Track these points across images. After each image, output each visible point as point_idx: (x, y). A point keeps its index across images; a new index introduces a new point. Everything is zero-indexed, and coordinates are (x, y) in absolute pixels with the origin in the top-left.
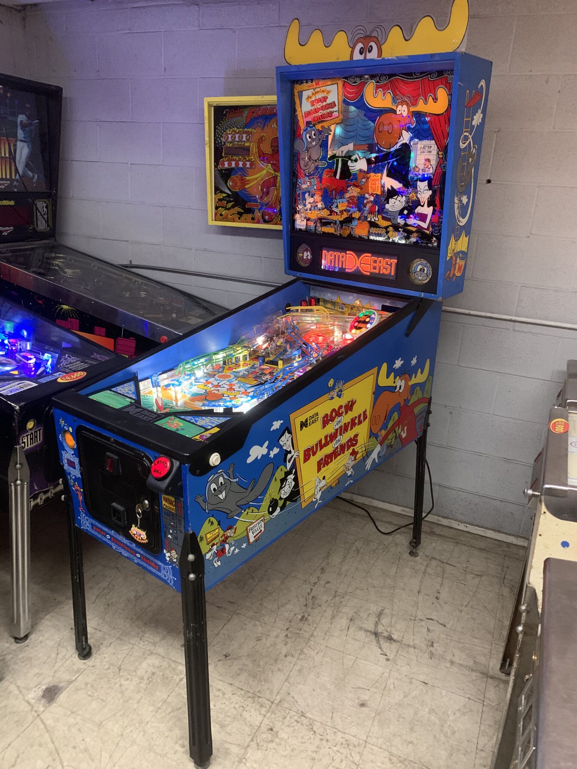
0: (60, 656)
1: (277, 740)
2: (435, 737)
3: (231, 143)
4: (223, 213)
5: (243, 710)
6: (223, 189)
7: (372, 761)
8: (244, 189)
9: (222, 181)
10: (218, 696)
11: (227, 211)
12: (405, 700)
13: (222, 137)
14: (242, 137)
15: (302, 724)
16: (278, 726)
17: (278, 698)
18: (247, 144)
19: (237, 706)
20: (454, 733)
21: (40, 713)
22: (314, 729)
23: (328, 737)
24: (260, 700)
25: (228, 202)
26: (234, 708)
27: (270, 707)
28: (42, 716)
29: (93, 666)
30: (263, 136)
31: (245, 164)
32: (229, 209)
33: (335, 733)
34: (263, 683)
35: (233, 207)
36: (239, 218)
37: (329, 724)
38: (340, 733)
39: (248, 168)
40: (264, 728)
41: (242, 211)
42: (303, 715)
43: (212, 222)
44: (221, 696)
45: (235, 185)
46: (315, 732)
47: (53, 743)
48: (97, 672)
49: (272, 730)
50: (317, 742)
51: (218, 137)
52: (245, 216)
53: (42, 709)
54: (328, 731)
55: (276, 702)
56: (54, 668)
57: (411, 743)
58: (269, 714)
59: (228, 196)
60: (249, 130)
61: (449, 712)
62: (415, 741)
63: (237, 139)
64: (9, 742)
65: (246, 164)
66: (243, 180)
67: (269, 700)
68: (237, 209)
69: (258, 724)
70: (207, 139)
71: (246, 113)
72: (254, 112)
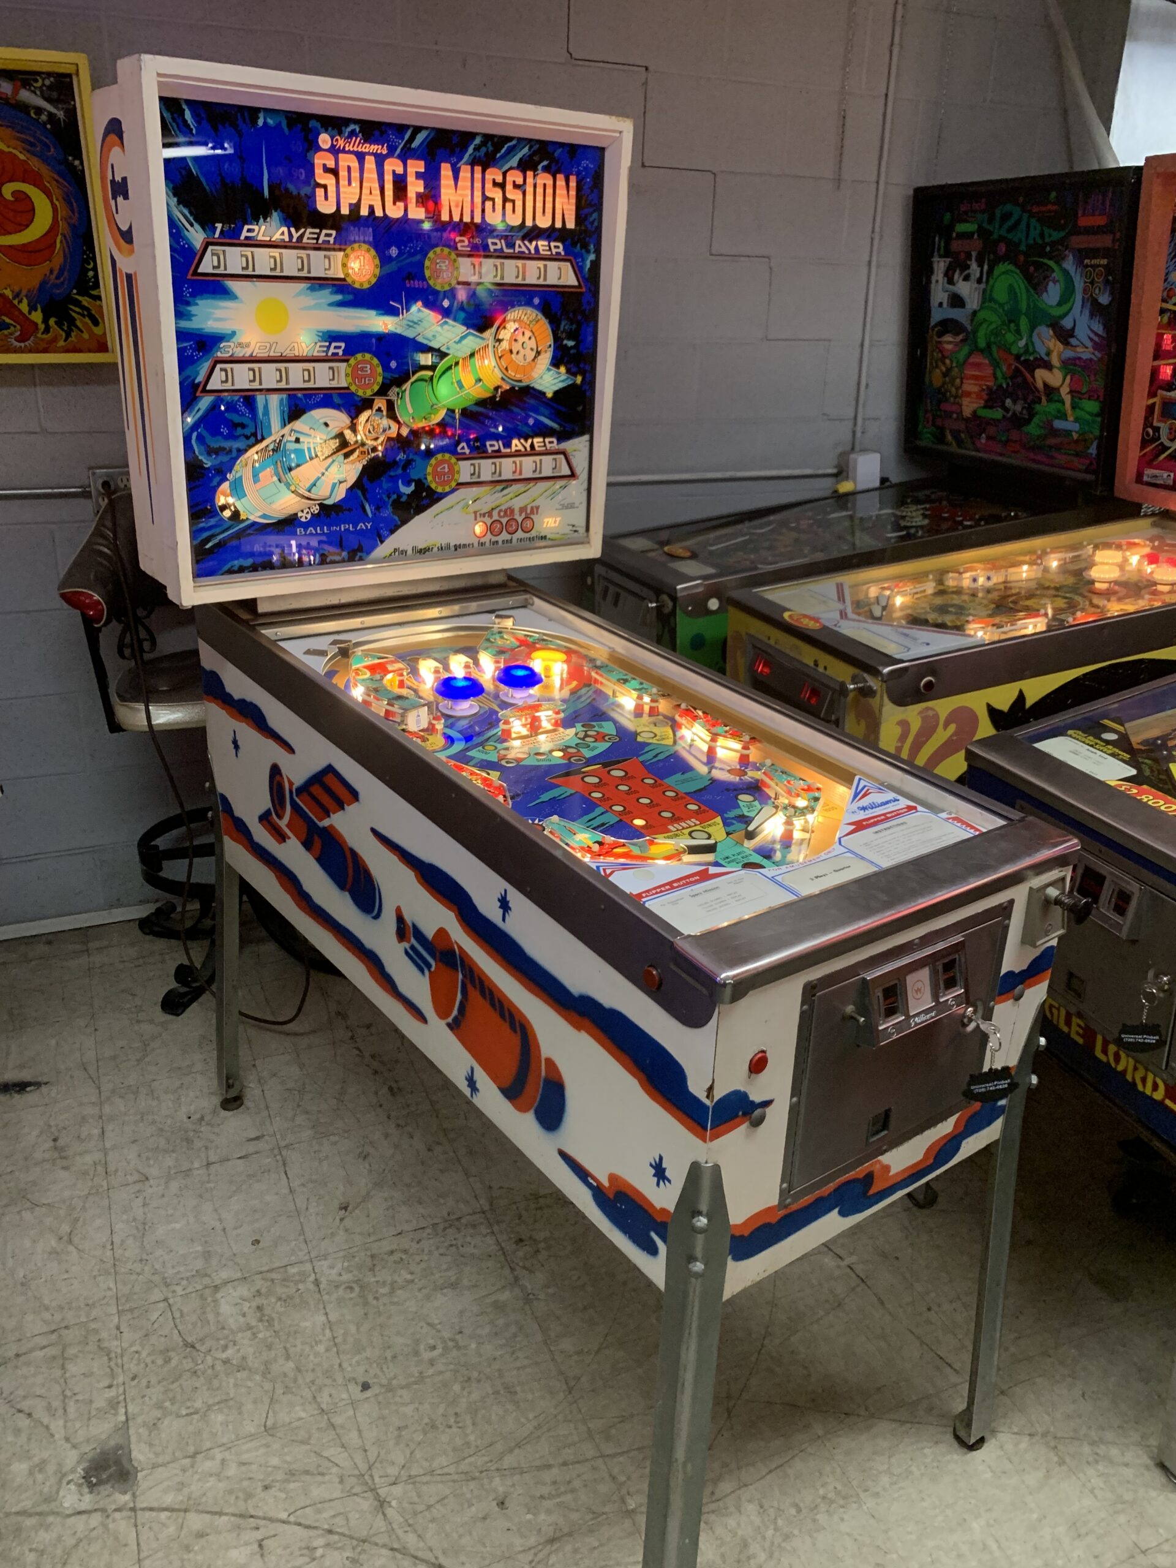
1: (542, 1245)
10: (401, 1260)
15: (549, 1207)
16: (524, 1232)
17: (484, 1202)
21: (132, 1505)
24: (463, 1221)
26: (441, 1255)
27: (487, 1219)
34: (442, 1201)
40: (509, 1247)
42: (536, 1197)
44: (404, 1256)
47: (220, 1514)
49: (521, 1240)
55: (486, 1207)
58: (497, 1228)
67: (475, 1213)
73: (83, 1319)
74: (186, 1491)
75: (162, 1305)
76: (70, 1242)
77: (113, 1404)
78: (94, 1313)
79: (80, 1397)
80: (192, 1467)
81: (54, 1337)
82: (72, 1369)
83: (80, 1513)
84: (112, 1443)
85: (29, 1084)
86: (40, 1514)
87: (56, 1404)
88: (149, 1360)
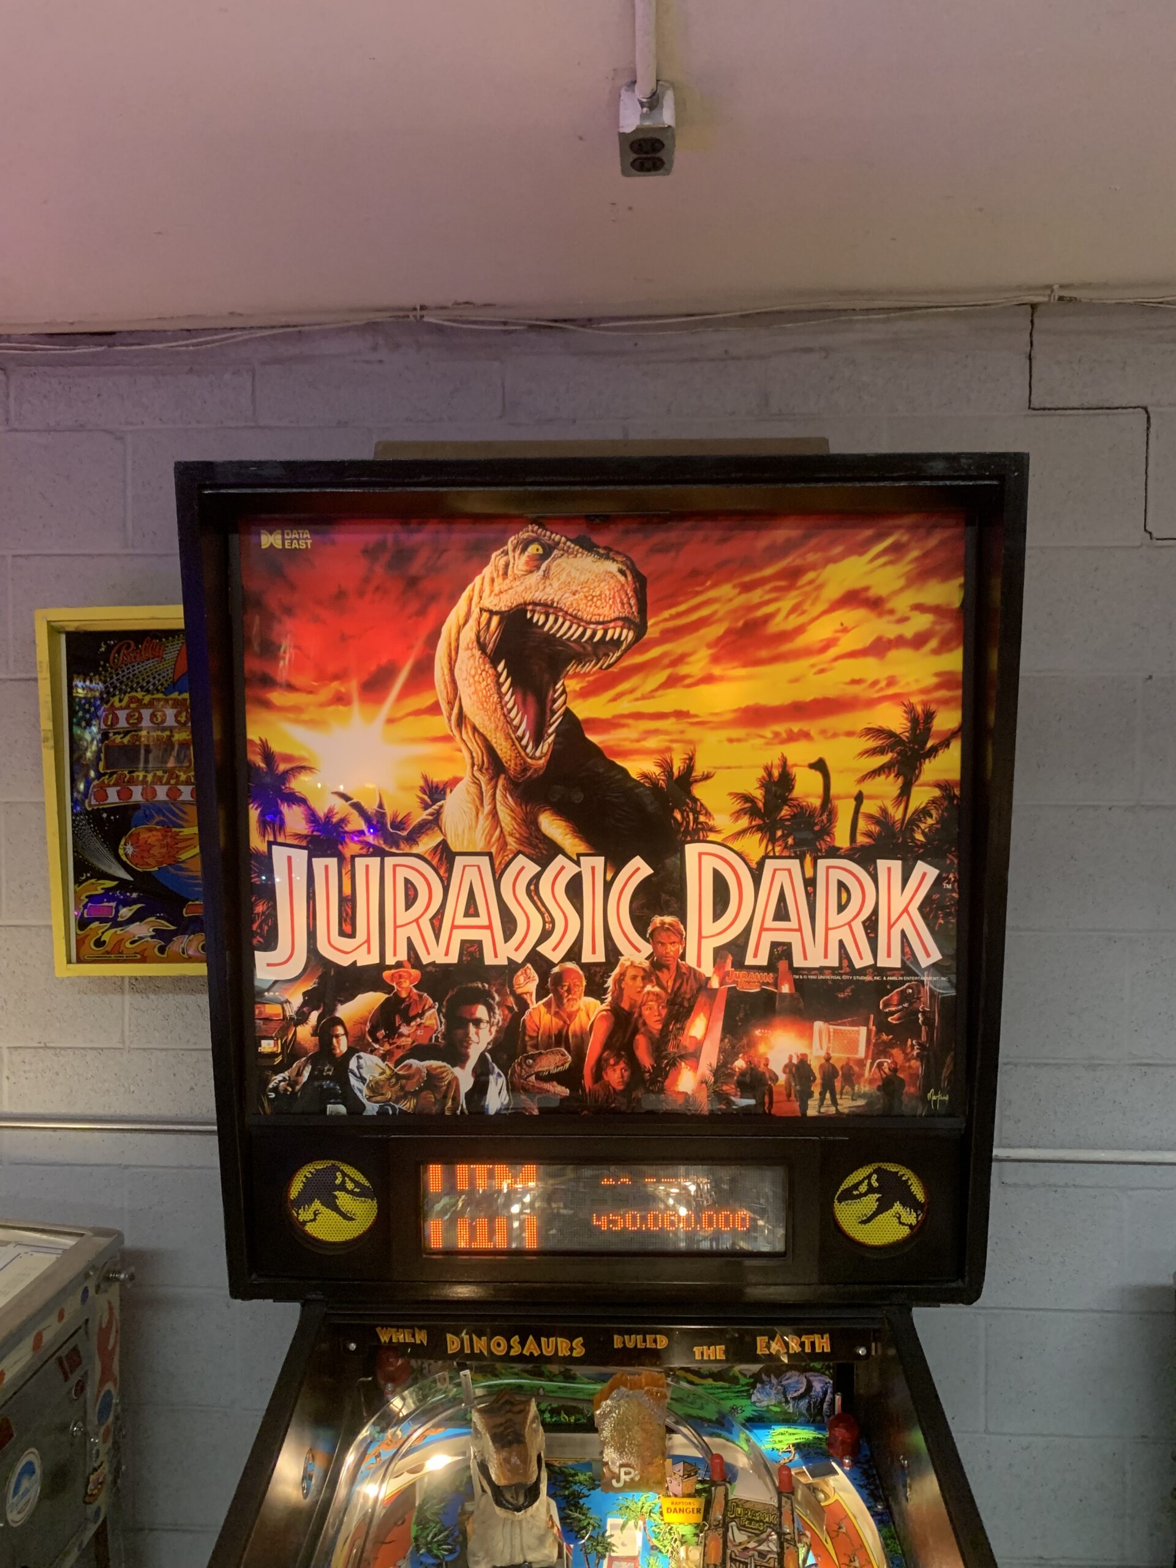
3: (126, 733)
4: (106, 937)
6: (105, 869)
8: (176, 863)
9: (98, 845)
11: (118, 930)
13: (97, 718)
14: (163, 717)
18: (178, 736)
25: (123, 903)
31: (173, 791)
32: (126, 924)
35: (139, 916)
36: (162, 950)
39: (184, 803)
41: (172, 928)
43: (66, 970)
45: (145, 852)
51: (83, 719)
52: (180, 941)
59: (122, 882)
60: (183, 697)
63: (145, 723)
65: (180, 793)
66: (170, 839)
68: (154, 923)
70: (46, 724)
71: (170, 653)
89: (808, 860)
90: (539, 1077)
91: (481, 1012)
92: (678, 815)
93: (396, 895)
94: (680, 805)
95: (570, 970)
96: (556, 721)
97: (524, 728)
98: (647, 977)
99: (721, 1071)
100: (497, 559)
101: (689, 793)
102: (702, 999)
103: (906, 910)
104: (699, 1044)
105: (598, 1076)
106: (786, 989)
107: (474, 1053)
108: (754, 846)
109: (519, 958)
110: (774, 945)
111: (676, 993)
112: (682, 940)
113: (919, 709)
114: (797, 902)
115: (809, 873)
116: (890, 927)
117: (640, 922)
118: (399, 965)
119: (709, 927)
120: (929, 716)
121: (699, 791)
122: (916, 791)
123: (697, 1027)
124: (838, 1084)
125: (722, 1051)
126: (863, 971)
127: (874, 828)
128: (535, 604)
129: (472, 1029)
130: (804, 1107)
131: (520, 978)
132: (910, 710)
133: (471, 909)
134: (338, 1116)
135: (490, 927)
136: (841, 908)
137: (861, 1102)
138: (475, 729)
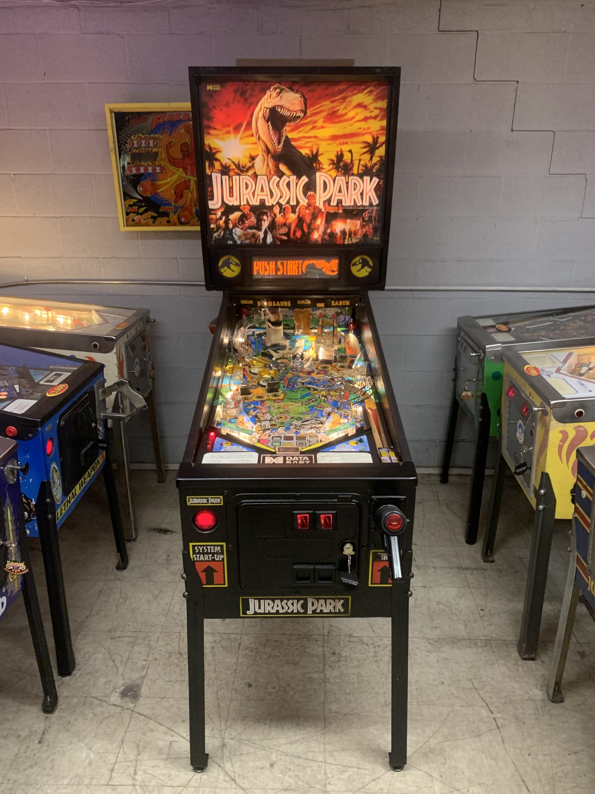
0: (118, 662)
1: (343, 659)
2: (449, 618)
3: (137, 149)
4: (135, 218)
5: (305, 648)
6: (133, 195)
7: (417, 648)
8: (157, 194)
9: (131, 188)
10: (278, 646)
11: (139, 216)
12: (417, 602)
13: (127, 143)
14: (149, 143)
15: (355, 642)
16: (337, 650)
17: (326, 631)
18: (155, 150)
19: (297, 647)
20: (461, 611)
21: (133, 709)
22: (365, 642)
23: (378, 644)
24: (313, 637)
25: (140, 207)
26: (296, 649)
27: (324, 639)
28: (135, 710)
29: (155, 660)
30: (171, 142)
31: (154, 170)
32: (141, 214)
33: (381, 640)
34: (307, 625)
35: (145, 211)
36: (154, 222)
37: (374, 635)
38: (385, 639)
39: (158, 173)
40: (328, 655)
41: (156, 215)
42: (351, 636)
43: (124, 229)
44: (280, 644)
45: (145, 190)
46: (367, 644)
47: (162, 725)
48: (162, 663)
49: (334, 653)
50: (372, 649)
51: (122, 143)
52: (159, 220)
53: (132, 705)
54: (376, 640)
55: (326, 634)
56: (119, 673)
57: (436, 627)
58: (326, 644)
59: (139, 200)
60: (156, 135)
61: (451, 600)
62: (438, 626)
63: (143, 145)
64: (120, 739)
65: (156, 170)
66: (153, 185)
67: (319, 635)
68: (150, 213)
69: (321, 653)
70: (111, 145)
71: (150, 119)
72: (159, 118)
73: (148, 631)
74: (154, 711)
75: (178, 634)
76: (156, 599)
77: (143, 667)
78: (153, 629)
79: (133, 660)
80: (160, 702)
81: (135, 634)
82: (136, 649)
83: (115, 705)
84: (137, 682)
85: (169, 531)
86: (101, 700)
87: (124, 660)
88: (163, 654)
89: (347, 176)
90: (280, 234)
91: (265, 217)
92: (314, 165)
93: (243, 187)
94: (315, 162)
95: (288, 207)
96: (283, 139)
97: (275, 140)
98: (306, 208)
99: (324, 233)
100: (268, 93)
101: (317, 159)
102: (320, 214)
103: (370, 190)
104: (319, 226)
105: (294, 234)
106: (340, 211)
107: (264, 228)
108: (334, 173)
109: (274, 204)
110: (338, 200)
111: (314, 212)
112: (315, 198)
113: (375, 136)
114: (344, 189)
115: (347, 181)
116: (366, 194)
117: (305, 194)
118: (244, 205)
119: (322, 195)
120: (378, 138)
121: (320, 158)
122: (374, 158)
123: (319, 221)
124: (352, 235)
125: (325, 227)
126: (360, 206)
127: (363, 168)
128: (278, 106)
129: (263, 222)
130: (344, 242)
131: (275, 209)
132: (373, 136)
133: (262, 190)
134: (230, 245)
135: (267, 195)
136: (355, 190)
137: (358, 240)
138: (263, 141)
